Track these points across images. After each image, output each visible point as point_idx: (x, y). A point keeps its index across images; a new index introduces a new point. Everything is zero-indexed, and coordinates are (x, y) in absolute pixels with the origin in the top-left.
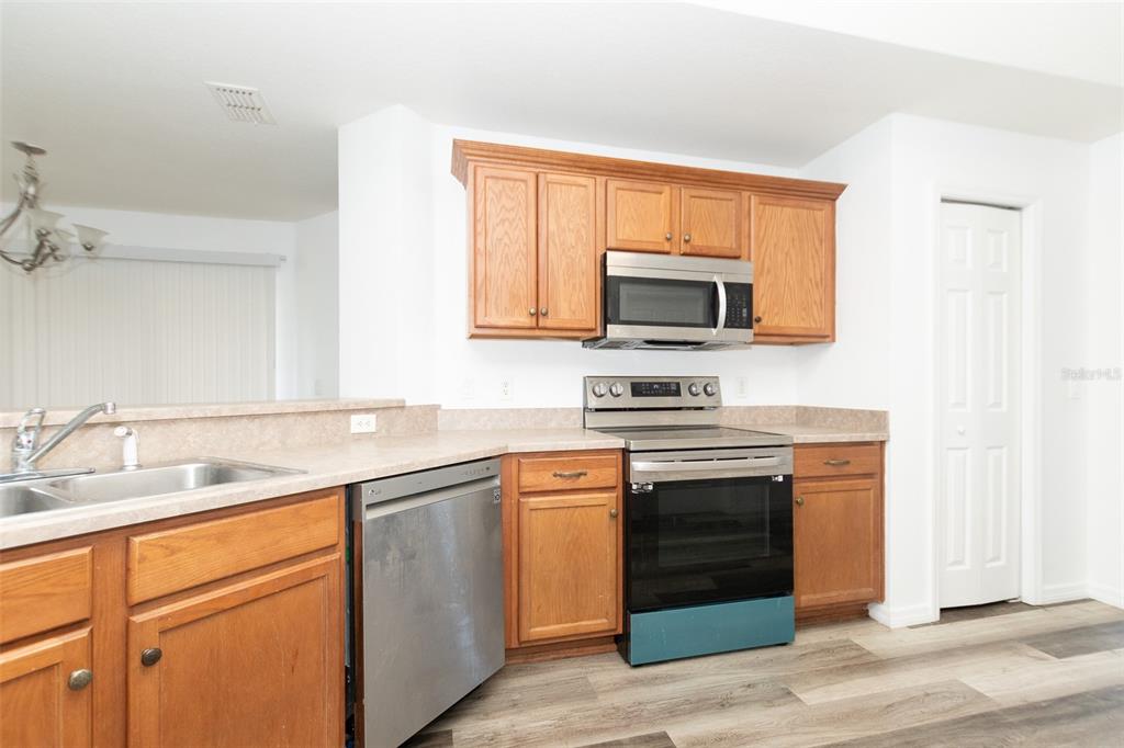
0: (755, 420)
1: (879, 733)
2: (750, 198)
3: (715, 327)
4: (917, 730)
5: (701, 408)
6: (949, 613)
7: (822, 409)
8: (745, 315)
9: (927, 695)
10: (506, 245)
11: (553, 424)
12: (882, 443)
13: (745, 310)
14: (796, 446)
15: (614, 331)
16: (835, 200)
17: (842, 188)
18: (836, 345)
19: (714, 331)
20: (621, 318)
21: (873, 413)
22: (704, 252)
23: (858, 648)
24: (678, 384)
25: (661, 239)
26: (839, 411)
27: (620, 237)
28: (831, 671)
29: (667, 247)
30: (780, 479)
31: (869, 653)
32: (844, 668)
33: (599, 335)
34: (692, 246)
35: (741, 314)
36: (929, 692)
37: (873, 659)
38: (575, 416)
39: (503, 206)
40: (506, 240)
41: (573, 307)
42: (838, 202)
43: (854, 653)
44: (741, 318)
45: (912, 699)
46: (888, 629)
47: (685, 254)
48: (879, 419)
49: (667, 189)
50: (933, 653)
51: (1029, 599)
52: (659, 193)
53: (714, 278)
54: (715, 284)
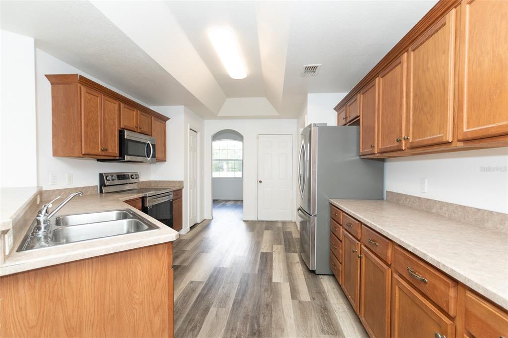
2: (152, 117)
3: (149, 157)
6: (191, 228)
10: (92, 121)
11: (88, 193)
12: (182, 189)
13: (155, 152)
14: (174, 191)
15: (127, 158)
16: (166, 121)
17: (169, 119)
19: (149, 159)
20: (129, 153)
22: (143, 132)
24: (128, 175)
25: (134, 127)
26: (168, 181)
27: (125, 124)
29: (136, 130)
30: (171, 201)
32: (186, 243)
33: (118, 158)
34: (141, 130)
35: (154, 154)
37: (189, 240)
38: (96, 189)
39: (91, 106)
40: (92, 119)
41: (113, 148)
42: (167, 123)
43: (184, 241)
46: (184, 235)
47: (139, 133)
49: (136, 110)
50: (195, 235)
51: (199, 222)
52: (134, 111)
53: (149, 142)
54: (148, 144)
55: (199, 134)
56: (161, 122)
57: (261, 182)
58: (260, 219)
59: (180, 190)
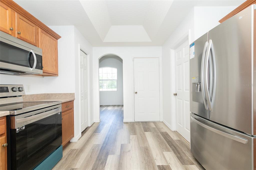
0: (33, 99)
1: (94, 162)
2: (38, 29)
3: (32, 67)
4: (98, 157)
5: (16, 96)
7: (54, 94)
8: (40, 65)
9: (93, 150)
12: (73, 100)
13: (40, 64)
17: (60, 37)
18: (58, 77)
19: (31, 69)
21: (71, 94)
22: (25, 40)
23: (75, 149)
24: (7, 88)
25: (8, 29)
28: (75, 158)
29: (10, 32)
30: (59, 114)
31: (78, 149)
32: (77, 155)
34: (20, 37)
35: (39, 65)
36: (93, 149)
37: (79, 150)
42: (58, 40)
43: (75, 151)
44: (39, 66)
45: (92, 152)
46: (76, 143)
47: (18, 38)
48: (73, 95)
50: (86, 142)
51: (89, 126)
52: (7, 10)
53: (31, 51)
54: (31, 53)
55: (88, 56)
56: (50, 37)
57: (136, 93)
58: (137, 120)
59: (71, 102)
